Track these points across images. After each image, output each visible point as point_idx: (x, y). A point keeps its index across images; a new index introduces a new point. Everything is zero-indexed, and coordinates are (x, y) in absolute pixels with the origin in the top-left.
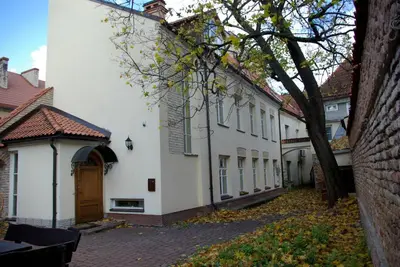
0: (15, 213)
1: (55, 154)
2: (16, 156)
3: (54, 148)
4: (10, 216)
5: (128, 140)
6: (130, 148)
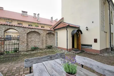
0: (57, 46)
1: (67, 32)
2: (57, 33)
3: (67, 30)
4: (56, 46)
5: (87, 27)
6: (87, 30)
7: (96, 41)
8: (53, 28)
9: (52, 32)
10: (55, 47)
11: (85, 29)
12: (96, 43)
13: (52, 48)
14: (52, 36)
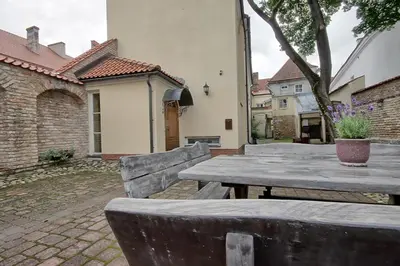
1: (151, 92)
2: (97, 97)
3: (149, 85)
4: (93, 152)
5: (206, 86)
6: (207, 93)
7: (229, 125)
8: (77, 74)
9: (72, 89)
10: (89, 156)
11: (203, 90)
12: (229, 132)
13: (72, 160)
14: (69, 105)
